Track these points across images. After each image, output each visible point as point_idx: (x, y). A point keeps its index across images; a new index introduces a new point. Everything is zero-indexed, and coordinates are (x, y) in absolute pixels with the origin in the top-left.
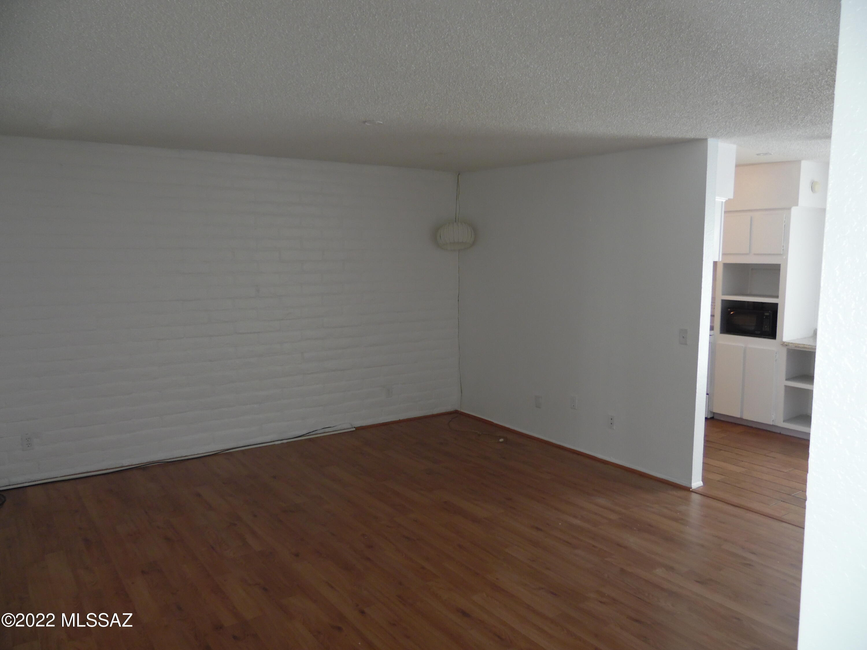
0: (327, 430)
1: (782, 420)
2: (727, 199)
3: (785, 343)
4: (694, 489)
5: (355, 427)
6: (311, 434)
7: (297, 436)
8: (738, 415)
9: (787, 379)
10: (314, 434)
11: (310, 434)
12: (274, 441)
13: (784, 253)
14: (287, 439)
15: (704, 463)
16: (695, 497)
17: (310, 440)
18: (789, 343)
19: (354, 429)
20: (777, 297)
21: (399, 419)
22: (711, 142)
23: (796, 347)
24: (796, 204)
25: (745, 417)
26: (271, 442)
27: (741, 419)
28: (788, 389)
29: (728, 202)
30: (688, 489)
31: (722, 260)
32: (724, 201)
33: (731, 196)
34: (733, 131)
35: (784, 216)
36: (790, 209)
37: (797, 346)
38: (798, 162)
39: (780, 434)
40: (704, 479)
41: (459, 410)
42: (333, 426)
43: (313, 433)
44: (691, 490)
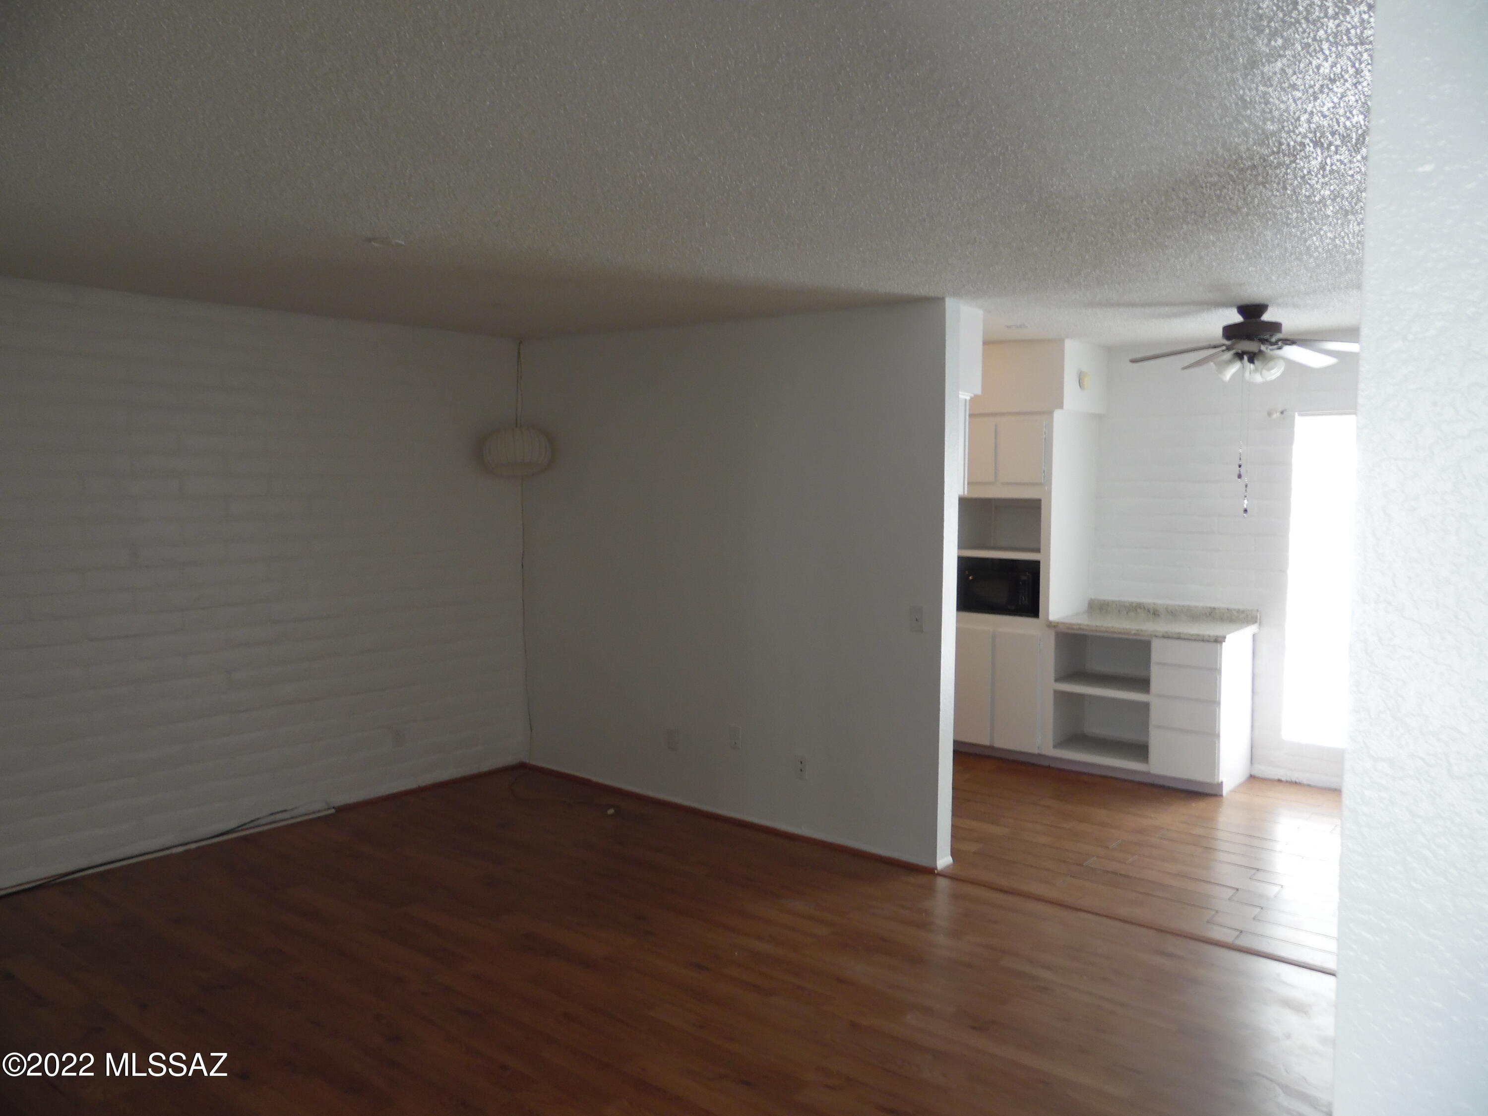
0: (279, 817)
1: (1051, 744)
2: (972, 395)
3: (1053, 624)
4: (942, 871)
5: (334, 808)
6: (247, 826)
7: (216, 834)
8: (986, 742)
9: (1057, 680)
10: (254, 828)
11: (244, 827)
12: (168, 848)
13: (1045, 482)
14: (196, 842)
15: (954, 827)
16: (942, 884)
17: (245, 838)
18: (1058, 623)
19: (333, 811)
20: (1038, 550)
21: (417, 786)
22: (951, 304)
23: (1068, 628)
24: (1060, 406)
25: (998, 744)
26: (162, 850)
27: (991, 748)
28: (1060, 696)
29: (974, 400)
30: (930, 871)
31: (968, 494)
32: (968, 398)
33: (978, 391)
34: (985, 287)
35: (1044, 425)
36: (1051, 413)
37: (1070, 626)
38: (1059, 342)
39: (1049, 767)
40: (954, 853)
41: (527, 761)
42: (290, 808)
43: (252, 825)
44: (936, 871)
